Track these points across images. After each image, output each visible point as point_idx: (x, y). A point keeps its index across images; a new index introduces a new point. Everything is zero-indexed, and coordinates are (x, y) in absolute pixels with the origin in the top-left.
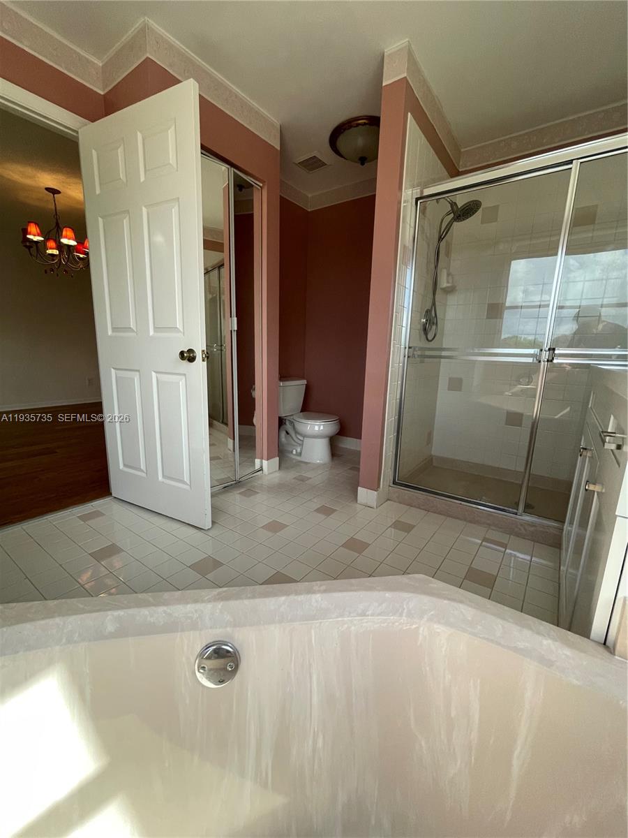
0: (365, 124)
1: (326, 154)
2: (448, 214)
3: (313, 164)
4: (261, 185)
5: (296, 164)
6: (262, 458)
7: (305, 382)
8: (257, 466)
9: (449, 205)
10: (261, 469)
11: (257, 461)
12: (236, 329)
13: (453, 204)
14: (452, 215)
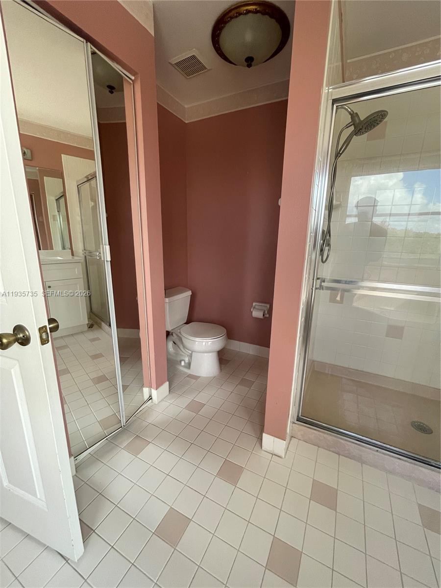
0: (256, 12)
1: (206, 54)
2: (347, 127)
3: (191, 66)
4: (133, 78)
5: (171, 64)
6: (151, 387)
7: (189, 293)
8: (146, 396)
9: (350, 116)
10: (150, 398)
11: (146, 390)
12: (109, 259)
13: (354, 115)
14: (352, 128)
